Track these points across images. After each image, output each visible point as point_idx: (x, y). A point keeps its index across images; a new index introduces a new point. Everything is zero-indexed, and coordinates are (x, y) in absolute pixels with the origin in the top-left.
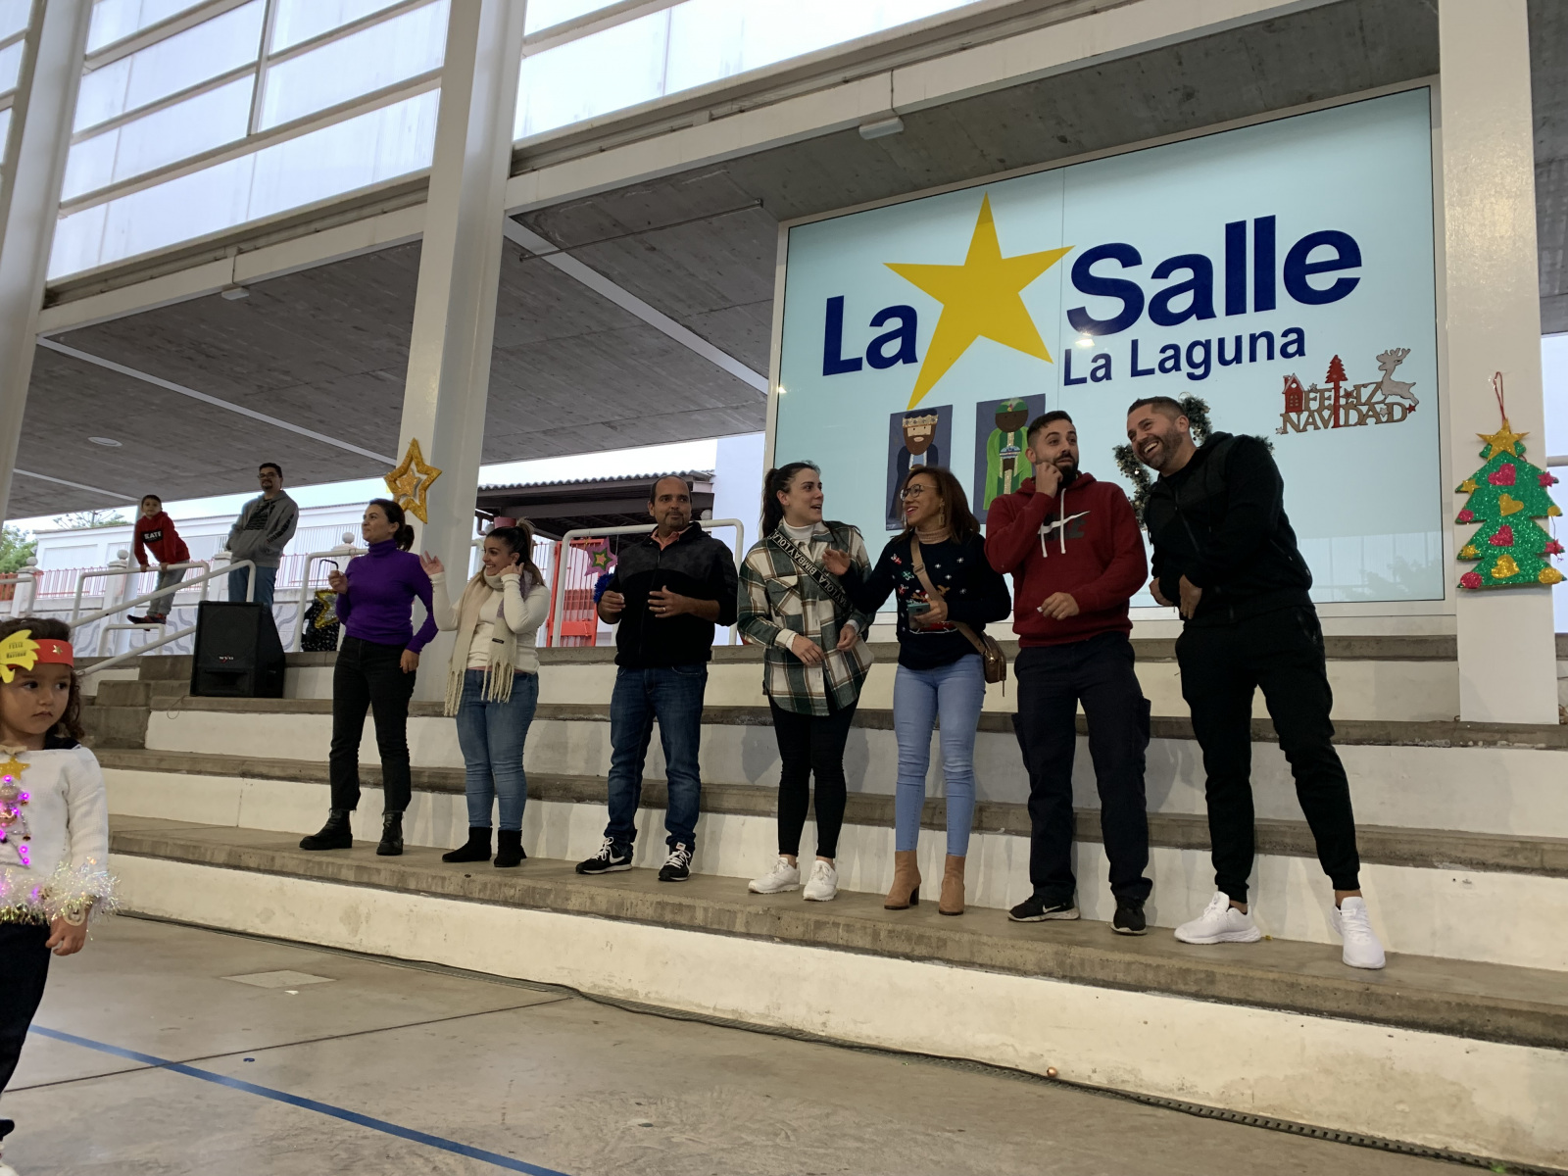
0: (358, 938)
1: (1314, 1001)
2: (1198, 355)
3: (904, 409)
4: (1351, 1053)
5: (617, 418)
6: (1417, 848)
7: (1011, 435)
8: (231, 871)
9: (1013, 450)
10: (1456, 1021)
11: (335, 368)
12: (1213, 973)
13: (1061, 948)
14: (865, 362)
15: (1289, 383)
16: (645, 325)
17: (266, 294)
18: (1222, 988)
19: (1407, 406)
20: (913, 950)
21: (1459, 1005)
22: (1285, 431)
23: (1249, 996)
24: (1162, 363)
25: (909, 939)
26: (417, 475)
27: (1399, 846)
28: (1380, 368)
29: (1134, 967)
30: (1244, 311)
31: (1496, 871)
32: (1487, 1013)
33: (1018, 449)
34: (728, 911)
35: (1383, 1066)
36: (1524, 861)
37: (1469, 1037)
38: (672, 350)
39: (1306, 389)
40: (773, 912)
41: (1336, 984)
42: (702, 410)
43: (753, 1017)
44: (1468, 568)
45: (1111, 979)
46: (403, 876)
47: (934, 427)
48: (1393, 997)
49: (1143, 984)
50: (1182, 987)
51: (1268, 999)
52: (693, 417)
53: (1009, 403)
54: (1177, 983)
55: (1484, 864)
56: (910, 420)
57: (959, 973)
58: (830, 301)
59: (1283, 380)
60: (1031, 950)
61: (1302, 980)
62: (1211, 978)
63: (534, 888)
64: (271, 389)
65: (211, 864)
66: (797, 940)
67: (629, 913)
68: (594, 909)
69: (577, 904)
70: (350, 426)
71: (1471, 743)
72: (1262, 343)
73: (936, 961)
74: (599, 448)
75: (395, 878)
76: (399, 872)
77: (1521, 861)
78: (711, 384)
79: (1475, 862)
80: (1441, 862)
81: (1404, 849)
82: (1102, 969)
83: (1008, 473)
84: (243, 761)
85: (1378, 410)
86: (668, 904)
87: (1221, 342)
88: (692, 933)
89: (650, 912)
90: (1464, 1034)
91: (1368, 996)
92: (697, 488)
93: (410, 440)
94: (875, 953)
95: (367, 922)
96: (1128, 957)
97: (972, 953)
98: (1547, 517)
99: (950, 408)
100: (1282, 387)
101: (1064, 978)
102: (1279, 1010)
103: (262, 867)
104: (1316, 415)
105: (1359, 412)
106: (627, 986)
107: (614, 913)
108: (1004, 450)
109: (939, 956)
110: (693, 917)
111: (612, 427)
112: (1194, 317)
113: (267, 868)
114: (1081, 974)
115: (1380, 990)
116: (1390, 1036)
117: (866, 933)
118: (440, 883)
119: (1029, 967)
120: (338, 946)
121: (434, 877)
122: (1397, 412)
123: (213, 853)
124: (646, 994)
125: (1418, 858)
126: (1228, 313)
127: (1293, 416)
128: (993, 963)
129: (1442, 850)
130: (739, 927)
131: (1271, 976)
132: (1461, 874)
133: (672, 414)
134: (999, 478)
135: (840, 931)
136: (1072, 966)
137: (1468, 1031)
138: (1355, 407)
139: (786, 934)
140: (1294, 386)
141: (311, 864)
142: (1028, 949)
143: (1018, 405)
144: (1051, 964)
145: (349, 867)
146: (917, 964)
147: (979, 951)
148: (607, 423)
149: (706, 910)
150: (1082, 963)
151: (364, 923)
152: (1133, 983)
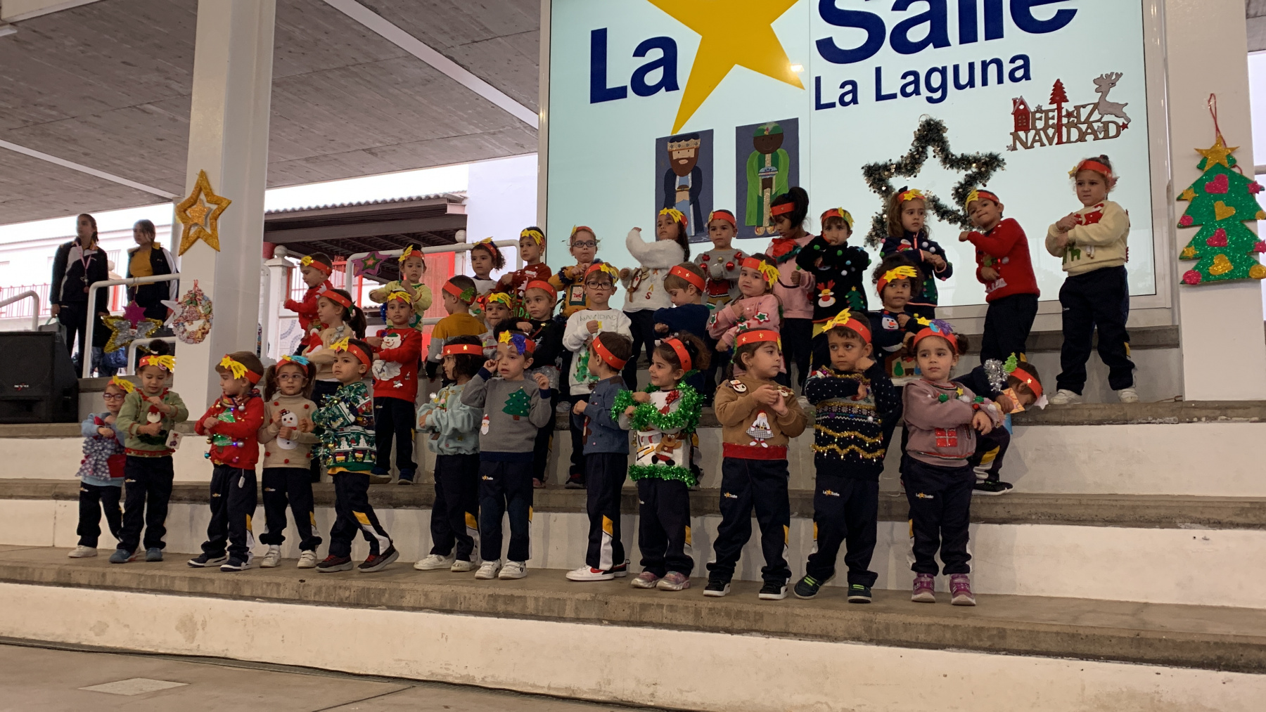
0: (195, 645)
1: (1092, 648)
2: (936, 80)
3: (668, 134)
4: (1125, 690)
5: (378, 144)
6: (1163, 512)
7: (768, 157)
8: (61, 589)
9: (770, 171)
10: (1213, 657)
11: (103, 102)
12: (1004, 630)
13: (867, 615)
14: (630, 91)
15: (1017, 105)
16: (409, 56)
17: (34, 31)
18: (1012, 642)
19: (1121, 124)
20: (732, 624)
21: (1216, 643)
22: (1014, 148)
23: (1035, 646)
24: (903, 89)
25: (728, 614)
26: (207, 205)
27: (1148, 511)
28: (1097, 91)
29: (933, 628)
30: (976, 40)
31: (1229, 528)
32: (1241, 648)
33: (775, 169)
34: (559, 599)
35: (1152, 699)
36: (1254, 519)
37: (1225, 670)
38: (434, 79)
39: (1032, 110)
40: (600, 598)
41: (1110, 633)
42: (460, 135)
43: (586, 692)
44: (1190, 266)
45: (914, 640)
46: (237, 584)
47: (697, 150)
48: (1160, 640)
49: (942, 643)
50: (977, 643)
51: (1054, 649)
52: (451, 143)
53: (765, 127)
54: (972, 640)
55: (1220, 523)
56: (676, 144)
57: (774, 641)
58: (593, 33)
59: (1012, 102)
60: (841, 619)
61: (1081, 631)
62: (1002, 634)
63: (369, 589)
64: (36, 124)
65: (40, 583)
66: (624, 621)
67: (463, 606)
68: (429, 604)
69: (412, 601)
70: (115, 158)
71: (1195, 419)
72: (993, 69)
73: (754, 633)
74: (360, 174)
75: (230, 587)
76: (233, 581)
77: (1252, 519)
78: (470, 111)
79: (1212, 521)
80: (1184, 523)
81: (1152, 513)
82: (905, 631)
83: (768, 189)
84: (55, 484)
85: (1096, 128)
86: (499, 596)
87: (956, 68)
88: (524, 621)
89: (483, 605)
90: (1221, 667)
91: (1138, 641)
92: (451, 209)
93: (199, 172)
94: (697, 629)
95: (203, 629)
96: (927, 620)
97: (787, 624)
98: (1255, 220)
99: (711, 132)
100: (1012, 109)
101: (870, 641)
102: (1062, 658)
103: (93, 583)
104: (1042, 132)
105: (1080, 130)
106: (464, 672)
107: (448, 607)
108: (762, 170)
109: (757, 628)
110: (525, 607)
111: (372, 154)
112: (931, 45)
113: (99, 583)
114: (887, 637)
115: (1149, 635)
116: (1157, 674)
117: (688, 612)
118: (275, 589)
119: (840, 634)
120: (175, 652)
121: (269, 584)
122: (1112, 130)
123: (41, 574)
124: (483, 679)
125: (1164, 520)
126: (961, 42)
127: (1022, 134)
128: (807, 632)
129: (1184, 513)
130: (569, 613)
131: (1055, 629)
132: (1200, 532)
133: (431, 140)
134: (758, 196)
135: (664, 611)
136: (878, 630)
137: (1224, 666)
138: (1075, 126)
139: (614, 617)
140: (1022, 107)
141: (143, 579)
142: (837, 618)
143: (774, 128)
144: (859, 630)
145: (183, 579)
146: (736, 636)
147: (794, 622)
148: (367, 149)
149: (536, 599)
150: (887, 628)
151: (201, 631)
152: (933, 642)
